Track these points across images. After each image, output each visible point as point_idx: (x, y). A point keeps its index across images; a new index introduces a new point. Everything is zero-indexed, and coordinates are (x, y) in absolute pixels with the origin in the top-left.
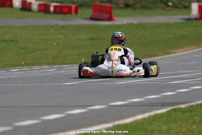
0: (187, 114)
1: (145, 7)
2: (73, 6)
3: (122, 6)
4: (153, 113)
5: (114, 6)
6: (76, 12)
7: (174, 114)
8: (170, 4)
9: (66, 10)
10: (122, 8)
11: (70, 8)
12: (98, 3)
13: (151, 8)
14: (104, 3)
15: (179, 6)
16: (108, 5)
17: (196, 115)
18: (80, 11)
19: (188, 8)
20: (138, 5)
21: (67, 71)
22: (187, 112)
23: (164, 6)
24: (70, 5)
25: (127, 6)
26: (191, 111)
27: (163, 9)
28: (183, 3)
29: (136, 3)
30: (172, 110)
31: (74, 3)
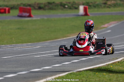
0: (78, 76)
1: (51, 9)
2: (7, 9)
3: (37, 8)
4: (57, 76)
5: (32, 8)
6: (9, 12)
7: (70, 77)
8: (66, 6)
9: (2, 11)
10: (37, 9)
11: (5, 10)
12: (22, 6)
13: (55, 9)
14: (26, 6)
15: (72, 7)
16: (28, 7)
17: (83, 77)
18: (11, 11)
19: (77, 8)
20: (47, 8)
21: (4, 49)
22: (78, 75)
23: (62, 8)
24: (5, 8)
25: (40, 8)
26: (80, 75)
27: (62, 9)
28: (74, 6)
29: (45, 6)
30: (69, 74)
31: (7, 7)
